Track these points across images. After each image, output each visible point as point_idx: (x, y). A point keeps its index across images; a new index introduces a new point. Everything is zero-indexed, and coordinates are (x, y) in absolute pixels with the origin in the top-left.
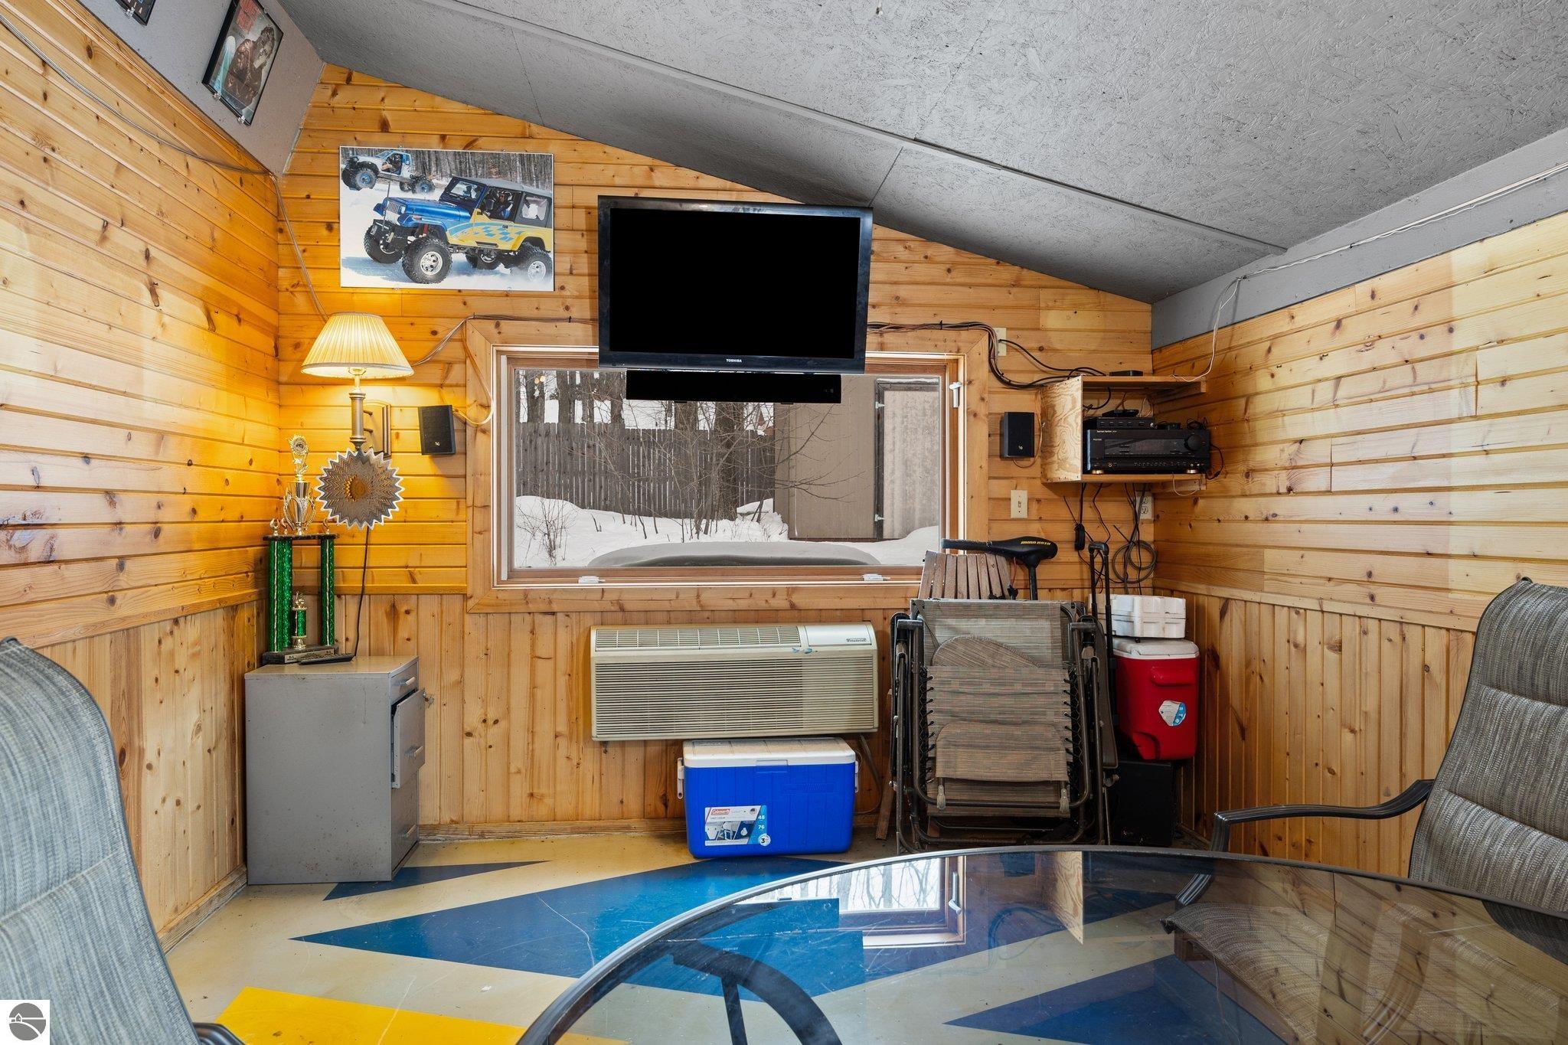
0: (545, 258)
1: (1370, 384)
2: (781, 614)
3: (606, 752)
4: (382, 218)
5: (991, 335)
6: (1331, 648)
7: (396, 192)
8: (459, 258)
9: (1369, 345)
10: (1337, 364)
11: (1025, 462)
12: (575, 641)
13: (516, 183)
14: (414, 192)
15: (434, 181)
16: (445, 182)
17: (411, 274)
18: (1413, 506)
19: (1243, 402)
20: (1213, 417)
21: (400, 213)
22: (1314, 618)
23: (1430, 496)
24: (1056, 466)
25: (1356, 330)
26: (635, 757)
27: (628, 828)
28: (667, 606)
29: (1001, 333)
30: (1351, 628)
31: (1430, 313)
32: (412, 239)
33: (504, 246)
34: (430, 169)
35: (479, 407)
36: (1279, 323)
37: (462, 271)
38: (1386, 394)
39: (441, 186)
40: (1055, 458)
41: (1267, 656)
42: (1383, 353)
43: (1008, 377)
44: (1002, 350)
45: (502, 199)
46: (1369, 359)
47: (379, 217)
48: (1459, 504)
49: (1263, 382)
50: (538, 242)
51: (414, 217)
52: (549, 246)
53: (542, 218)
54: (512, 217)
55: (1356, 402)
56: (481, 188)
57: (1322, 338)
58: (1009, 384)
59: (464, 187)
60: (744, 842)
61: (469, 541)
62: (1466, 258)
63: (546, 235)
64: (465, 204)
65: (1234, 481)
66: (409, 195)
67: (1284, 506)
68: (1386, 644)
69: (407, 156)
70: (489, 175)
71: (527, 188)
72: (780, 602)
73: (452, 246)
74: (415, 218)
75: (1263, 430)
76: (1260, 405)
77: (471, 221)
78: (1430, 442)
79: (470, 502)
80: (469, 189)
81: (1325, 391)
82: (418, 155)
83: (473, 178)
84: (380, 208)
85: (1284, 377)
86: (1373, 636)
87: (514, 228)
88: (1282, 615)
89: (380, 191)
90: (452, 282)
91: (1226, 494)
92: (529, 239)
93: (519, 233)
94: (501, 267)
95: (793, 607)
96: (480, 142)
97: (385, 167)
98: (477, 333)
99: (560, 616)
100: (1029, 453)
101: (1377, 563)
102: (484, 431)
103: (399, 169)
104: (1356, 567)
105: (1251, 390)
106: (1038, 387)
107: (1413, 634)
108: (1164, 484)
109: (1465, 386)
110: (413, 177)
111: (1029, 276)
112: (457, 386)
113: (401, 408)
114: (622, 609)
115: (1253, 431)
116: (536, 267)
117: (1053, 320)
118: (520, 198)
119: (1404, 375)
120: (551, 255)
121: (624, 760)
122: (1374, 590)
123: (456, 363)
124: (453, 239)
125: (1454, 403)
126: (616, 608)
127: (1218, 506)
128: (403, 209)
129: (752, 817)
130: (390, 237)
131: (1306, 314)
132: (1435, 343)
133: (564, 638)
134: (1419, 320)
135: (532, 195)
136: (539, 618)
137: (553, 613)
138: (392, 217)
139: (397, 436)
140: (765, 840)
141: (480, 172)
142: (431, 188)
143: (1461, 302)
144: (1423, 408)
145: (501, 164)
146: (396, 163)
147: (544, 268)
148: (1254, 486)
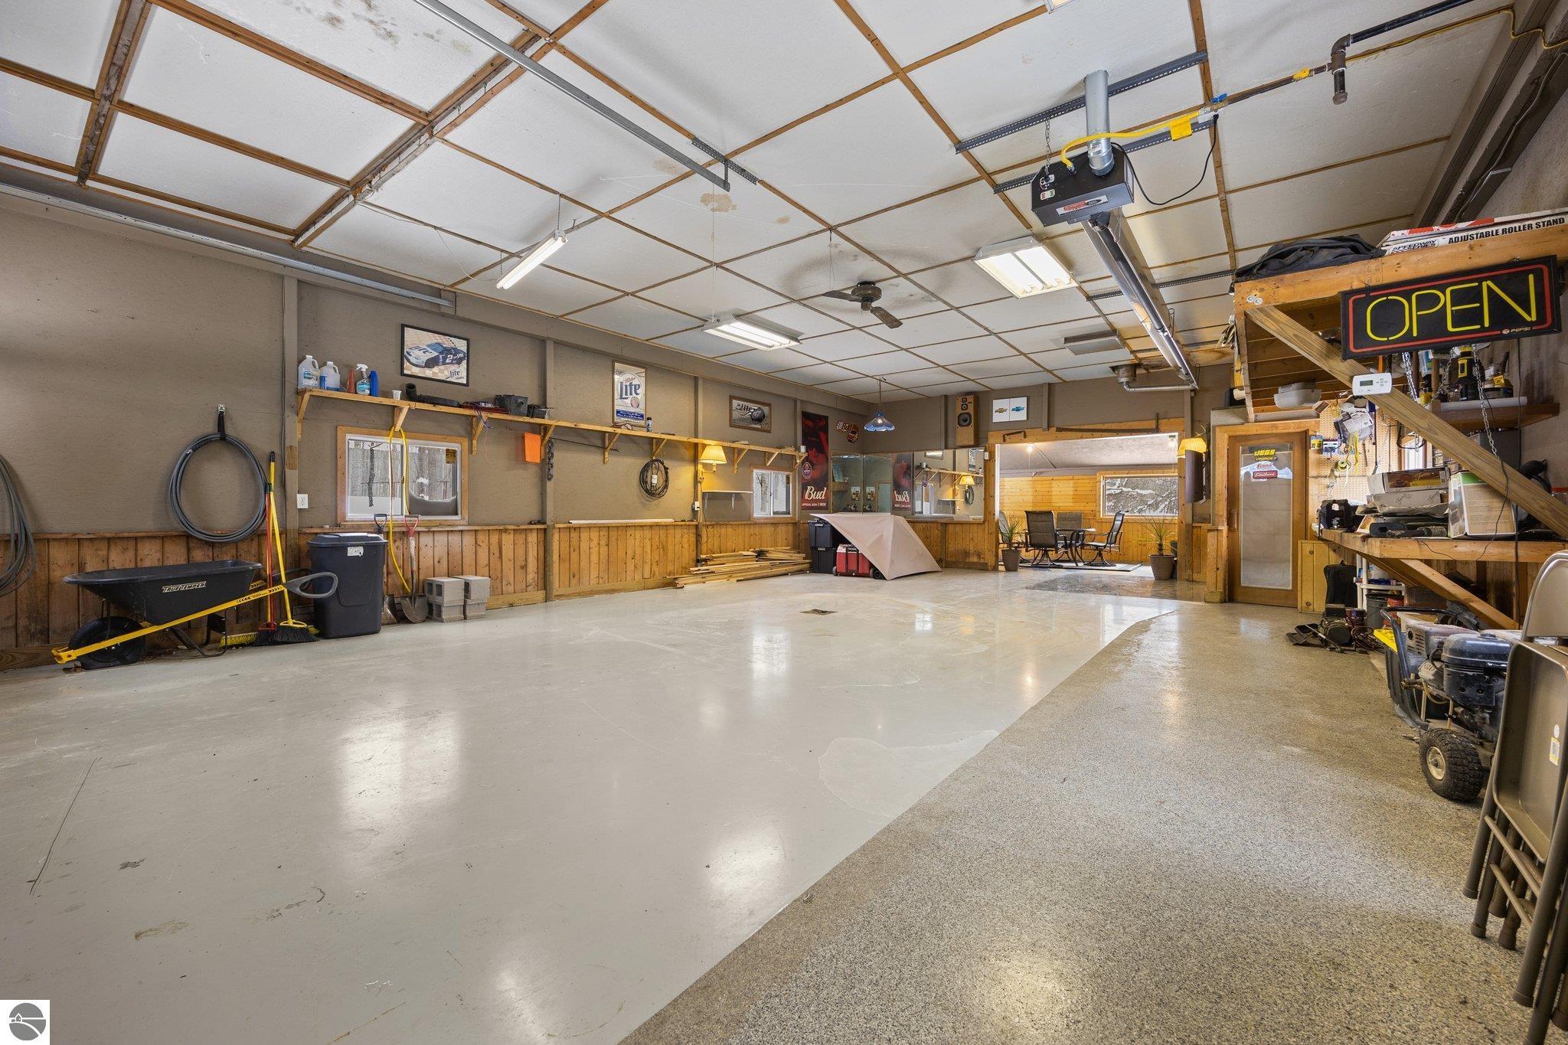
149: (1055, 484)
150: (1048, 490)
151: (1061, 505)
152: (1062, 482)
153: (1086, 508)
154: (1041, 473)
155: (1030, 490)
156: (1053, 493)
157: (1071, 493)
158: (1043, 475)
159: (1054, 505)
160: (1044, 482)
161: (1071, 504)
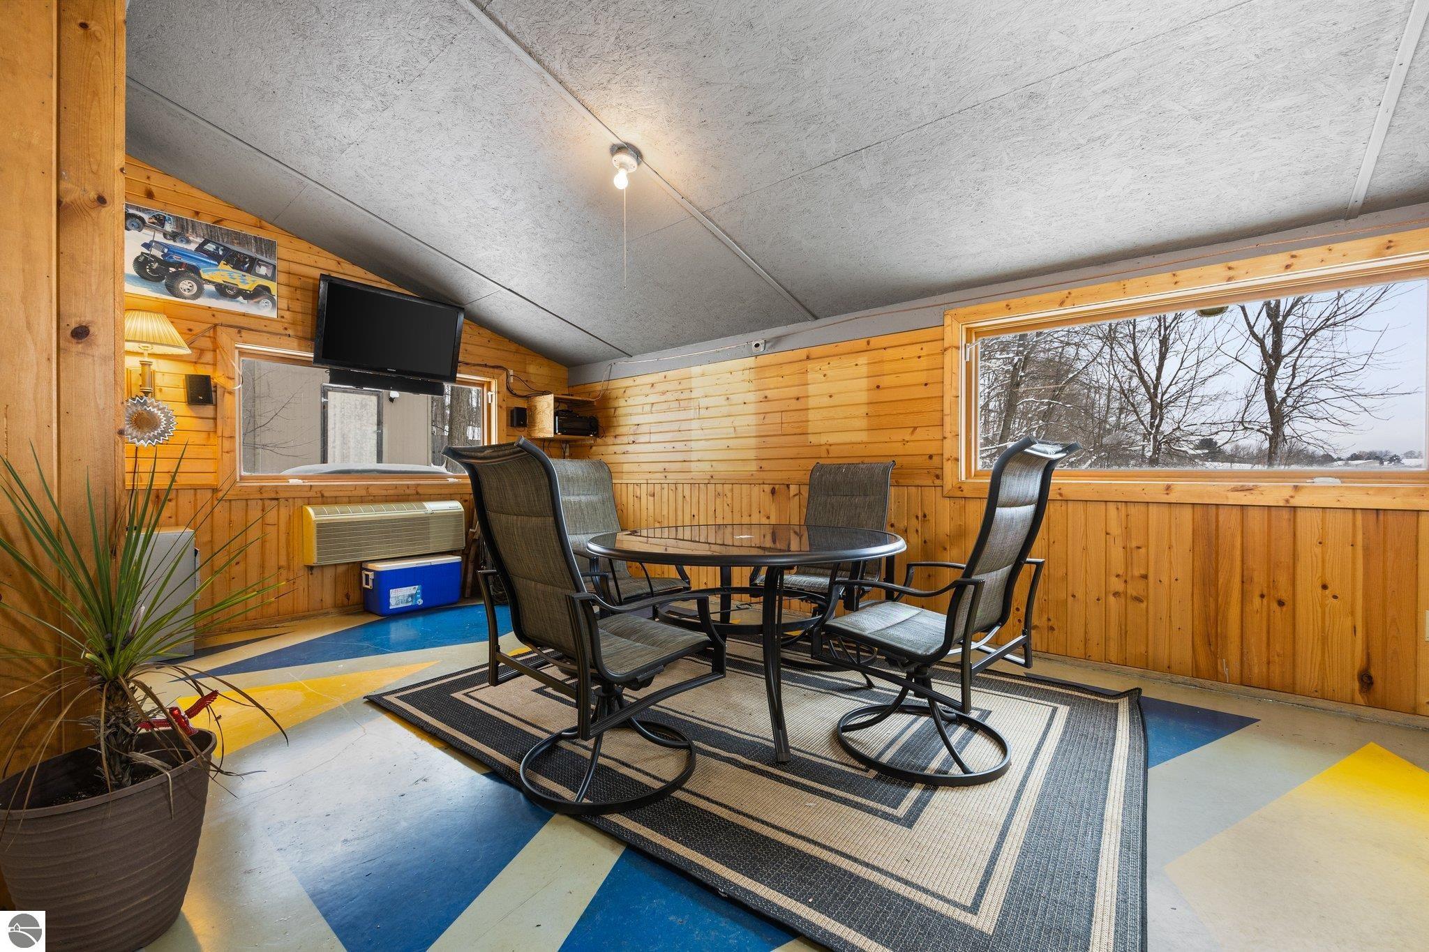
0: (271, 298)
1: (665, 406)
2: (411, 497)
3: (312, 574)
4: (149, 252)
5: (507, 372)
6: (650, 496)
7: (159, 237)
8: (210, 288)
9: (664, 393)
10: (652, 399)
11: (522, 429)
12: (291, 514)
13: (252, 252)
14: (175, 241)
15: (191, 238)
16: (200, 240)
17: (172, 290)
18: (679, 446)
19: (613, 410)
20: (599, 415)
21: (163, 252)
22: (644, 487)
23: (685, 443)
24: (537, 431)
25: (660, 388)
26: (329, 574)
27: (327, 613)
28: (349, 494)
29: (511, 372)
30: (658, 487)
31: (685, 384)
32: (172, 270)
33: (241, 286)
34: (187, 230)
35: (227, 379)
36: (629, 382)
37: (211, 295)
38: (669, 410)
39: (196, 242)
40: (537, 428)
41: (625, 502)
42: (669, 396)
43: (515, 391)
44: (512, 379)
45: (242, 259)
46: (663, 398)
47: (145, 251)
48: (693, 445)
49: (622, 403)
50: (267, 289)
51: (174, 257)
52: (274, 292)
53: (269, 275)
54: (249, 271)
55: (658, 412)
56: (226, 249)
57: (647, 389)
58: (515, 395)
59: (214, 247)
60: (410, 604)
61: (220, 457)
62: (696, 370)
63: (273, 286)
64: (214, 256)
65: (610, 440)
66: (171, 242)
67: (630, 448)
68: (670, 491)
69: (169, 219)
70: (233, 243)
71: (259, 256)
72: (412, 491)
73: (204, 280)
74: (176, 258)
75: (622, 421)
76: (620, 411)
77: (219, 267)
78: (684, 426)
79: (219, 433)
80: (217, 248)
81: (647, 408)
82: (178, 219)
83: (221, 243)
84: (146, 245)
85: (630, 402)
86: (666, 491)
87: (249, 277)
88: (631, 487)
89: (147, 235)
90: (203, 301)
91: (606, 445)
92: (259, 286)
93: (254, 281)
94: (240, 298)
95: (417, 493)
96: (225, 223)
97: (151, 221)
98: (224, 335)
99: (282, 501)
100: (524, 425)
101: (667, 465)
102: (230, 393)
103: (163, 225)
104: (660, 467)
105: (616, 405)
106: (527, 397)
107: (680, 487)
108: (575, 441)
109: (696, 409)
110: (173, 232)
111: (522, 349)
112: (208, 364)
113: (163, 374)
114: (323, 496)
115: (617, 421)
116: (264, 302)
117: (532, 369)
118: (254, 262)
119: (675, 405)
120: (275, 298)
121: (322, 576)
122: (666, 474)
123: (207, 350)
124: (204, 276)
125: (691, 414)
126: (319, 495)
127: (602, 449)
128: (166, 250)
129: (414, 592)
130: (155, 265)
131: (639, 380)
132: (686, 395)
133: (284, 513)
134: (680, 387)
135: (262, 261)
136: (267, 502)
137: (277, 499)
138: (157, 253)
139: (161, 390)
140: (420, 602)
141: (225, 240)
142: (188, 242)
143: (694, 383)
144: (682, 415)
145: (242, 239)
146: (161, 221)
147: (270, 303)
148: (618, 441)
149: (815, 373)
150: (794, 392)
151: (832, 439)
152: (835, 362)
153: (911, 448)
154: (778, 339)
155: (751, 397)
156: (812, 403)
157: (863, 397)
158: (784, 345)
159: (813, 439)
160: (786, 370)
161: (863, 437)
